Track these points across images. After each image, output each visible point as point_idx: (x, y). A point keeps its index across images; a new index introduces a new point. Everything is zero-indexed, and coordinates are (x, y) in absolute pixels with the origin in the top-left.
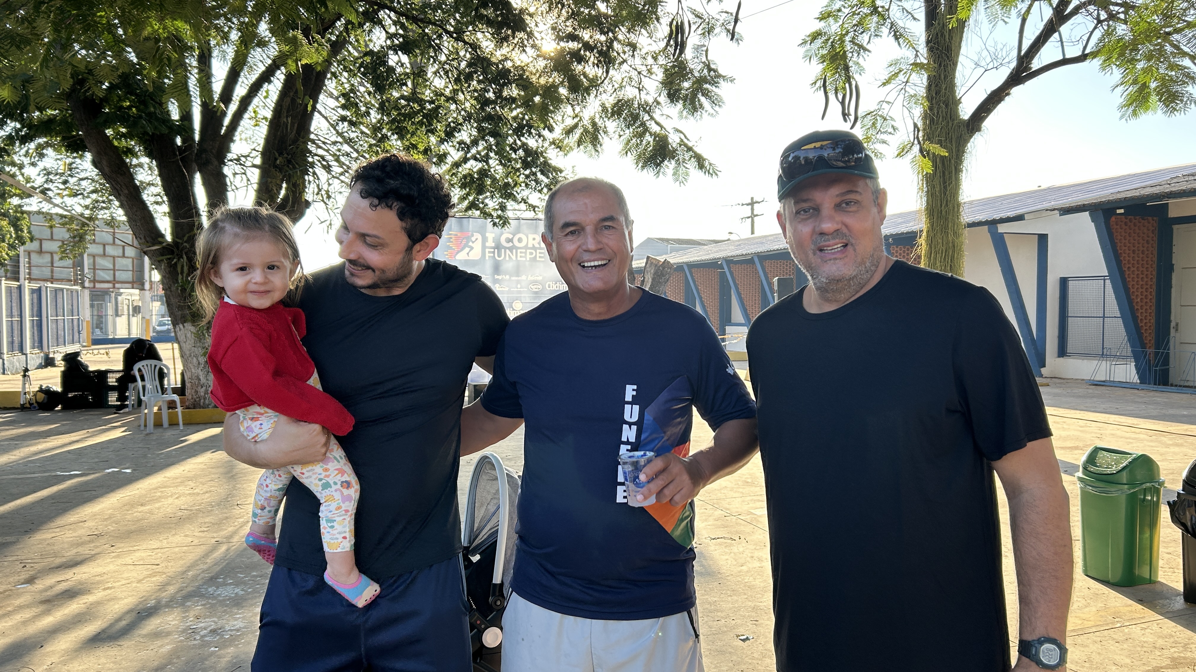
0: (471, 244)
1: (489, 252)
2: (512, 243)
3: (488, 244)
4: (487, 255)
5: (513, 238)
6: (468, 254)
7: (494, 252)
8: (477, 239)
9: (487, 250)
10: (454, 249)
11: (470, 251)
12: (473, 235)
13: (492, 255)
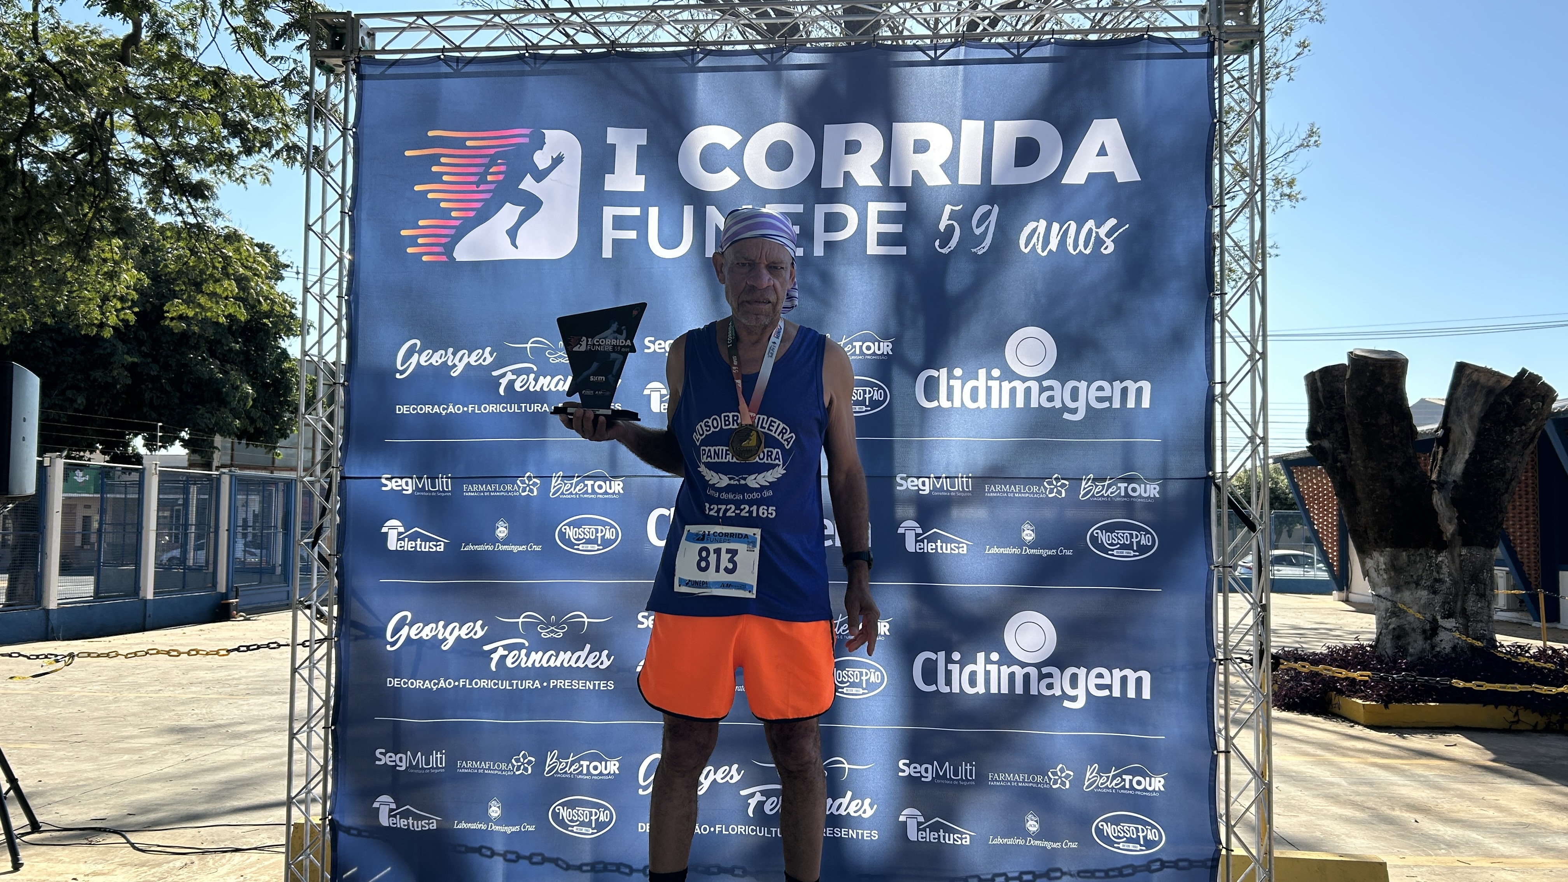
0: (528, 184)
1: (620, 223)
2: (740, 171)
3: (612, 183)
4: (609, 234)
5: (741, 146)
6: (512, 233)
7: (640, 224)
8: (557, 161)
9: (609, 213)
10: (445, 214)
11: (523, 218)
12: (539, 143)
13: (632, 235)
